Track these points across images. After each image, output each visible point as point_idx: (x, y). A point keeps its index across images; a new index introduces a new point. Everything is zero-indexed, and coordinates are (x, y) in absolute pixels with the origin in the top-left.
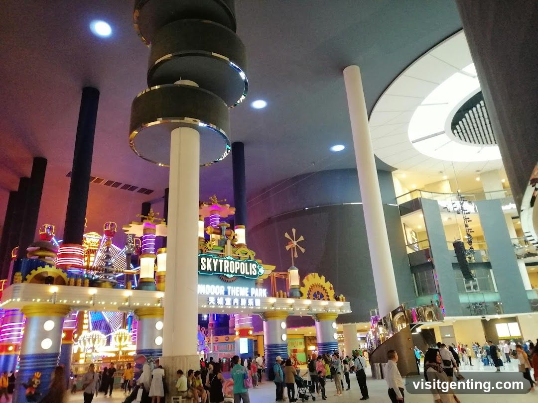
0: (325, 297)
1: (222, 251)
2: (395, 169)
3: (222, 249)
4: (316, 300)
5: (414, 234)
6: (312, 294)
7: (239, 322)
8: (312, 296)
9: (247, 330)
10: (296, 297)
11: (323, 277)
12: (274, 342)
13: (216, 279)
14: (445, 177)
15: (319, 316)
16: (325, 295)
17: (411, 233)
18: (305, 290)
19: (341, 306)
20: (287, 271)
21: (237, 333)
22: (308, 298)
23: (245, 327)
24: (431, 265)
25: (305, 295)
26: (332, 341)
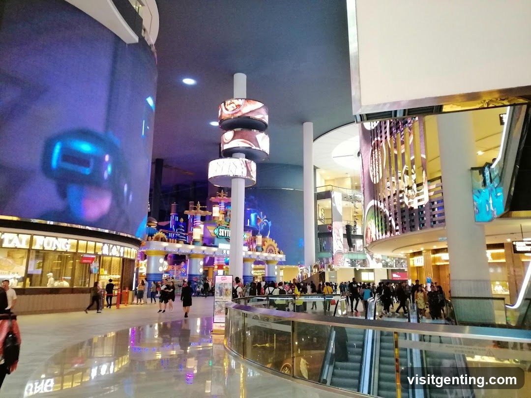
0: (274, 252)
1: (228, 225)
2: (318, 168)
3: (228, 224)
4: (270, 253)
5: (323, 210)
6: (268, 250)
7: (218, 260)
8: (268, 251)
9: (223, 266)
10: (259, 251)
11: (274, 241)
12: (245, 275)
13: (225, 240)
14: (349, 176)
15: (268, 262)
16: (274, 251)
17: (321, 210)
18: (264, 248)
19: (281, 257)
20: (255, 236)
21: (216, 267)
22: (266, 252)
23: (221, 264)
24: (330, 234)
25: (265, 251)
26: (274, 276)
